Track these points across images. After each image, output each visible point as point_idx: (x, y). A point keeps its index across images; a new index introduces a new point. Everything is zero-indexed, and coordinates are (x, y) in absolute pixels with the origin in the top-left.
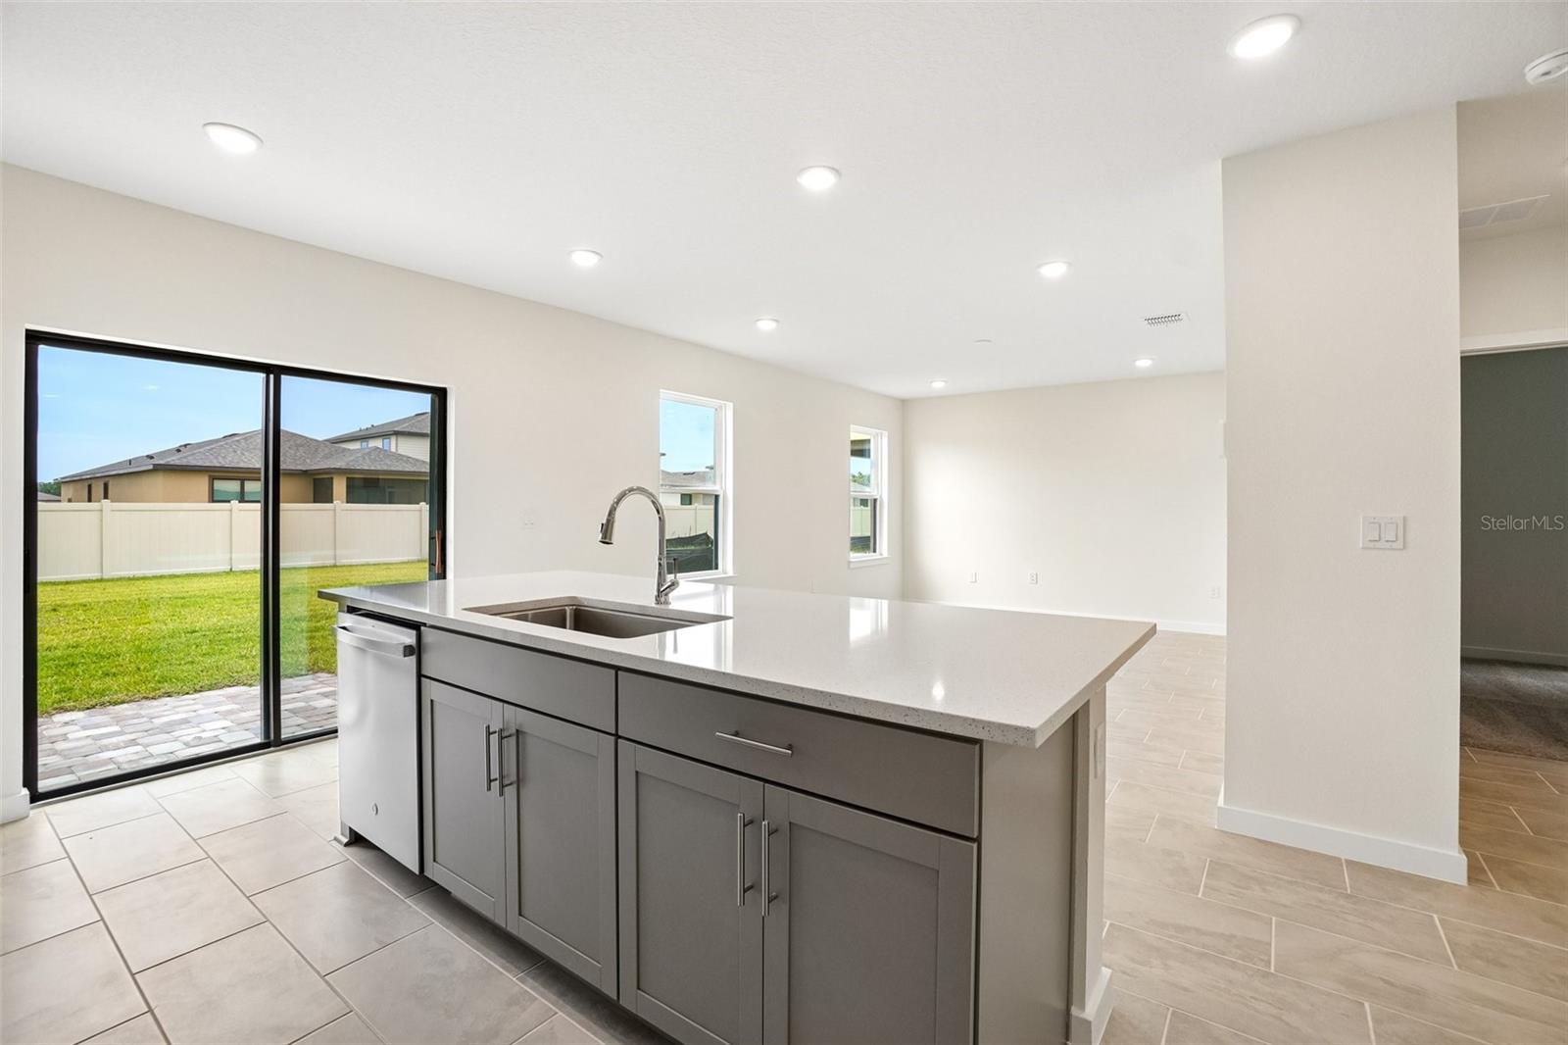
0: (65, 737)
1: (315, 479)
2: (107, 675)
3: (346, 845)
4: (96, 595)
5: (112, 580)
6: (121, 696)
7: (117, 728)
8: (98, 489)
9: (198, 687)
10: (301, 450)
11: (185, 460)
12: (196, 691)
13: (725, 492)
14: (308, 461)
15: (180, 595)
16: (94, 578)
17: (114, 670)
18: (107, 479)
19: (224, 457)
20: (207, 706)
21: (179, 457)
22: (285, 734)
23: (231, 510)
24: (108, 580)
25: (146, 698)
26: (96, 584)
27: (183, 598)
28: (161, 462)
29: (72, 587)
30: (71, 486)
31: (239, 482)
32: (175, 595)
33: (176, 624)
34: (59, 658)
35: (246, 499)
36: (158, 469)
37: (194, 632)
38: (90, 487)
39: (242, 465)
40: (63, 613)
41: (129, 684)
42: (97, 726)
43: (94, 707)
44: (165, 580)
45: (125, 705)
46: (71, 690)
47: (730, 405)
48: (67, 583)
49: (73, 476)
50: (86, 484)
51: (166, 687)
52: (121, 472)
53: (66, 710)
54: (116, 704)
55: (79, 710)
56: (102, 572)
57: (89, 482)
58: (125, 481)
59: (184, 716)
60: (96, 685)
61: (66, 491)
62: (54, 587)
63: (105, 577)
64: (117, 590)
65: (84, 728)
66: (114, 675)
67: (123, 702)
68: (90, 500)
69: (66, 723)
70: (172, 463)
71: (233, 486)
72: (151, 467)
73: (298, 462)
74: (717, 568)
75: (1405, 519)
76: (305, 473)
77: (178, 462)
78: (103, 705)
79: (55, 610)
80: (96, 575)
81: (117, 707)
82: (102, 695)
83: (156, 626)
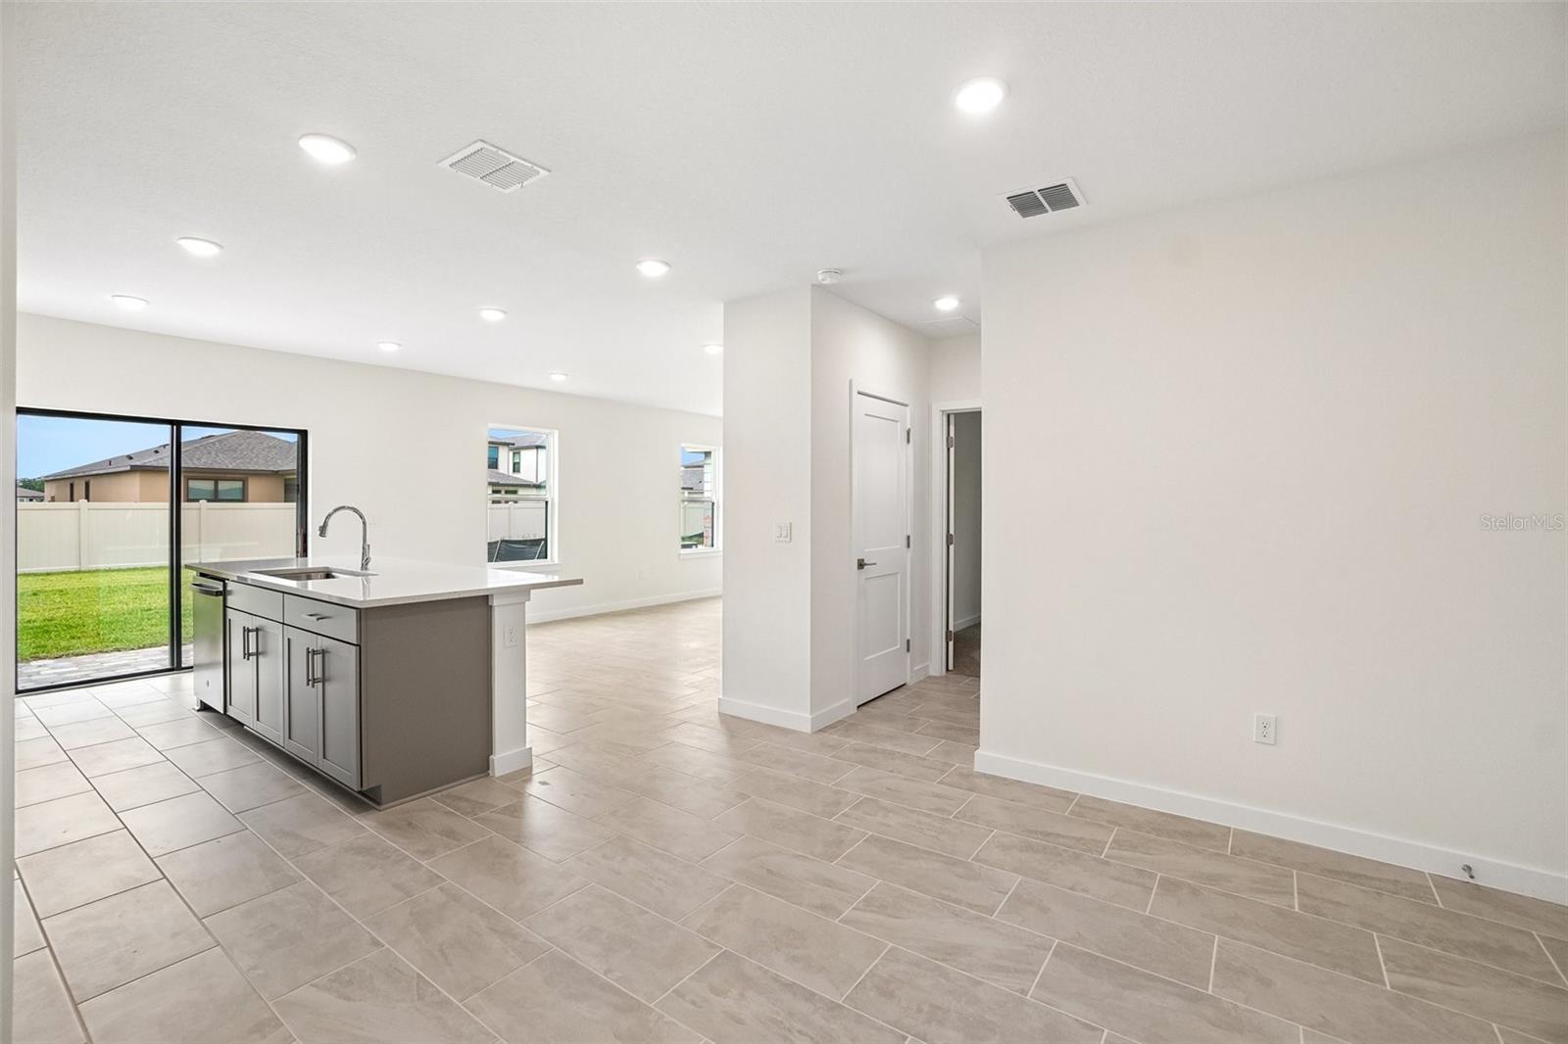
0: (38, 673)
1: (286, 480)
2: (73, 638)
3: (198, 711)
4: (74, 583)
5: (89, 572)
6: (82, 651)
7: (77, 669)
8: (80, 489)
9: (141, 646)
10: (275, 451)
11: (160, 461)
12: (139, 648)
13: (553, 500)
14: (279, 461)
15: (147, 583)
16: (73, 570)
17: (80, 635)
18: (88, 478)
19: (198, 459)
20: (144, 656)
21: (155, 458)
22: (183, 666)
23: (200, 509)
24: (85, 572)
25: (101, 652)
26: (74, 575)
27: (148, 585)
28: (138, 463)
29: (50, 578)
30: (54, 485)
31: (213, 482)
32: (143, 583)
33: (136, 605)
34: (39, 627)
35: (220, 497)
36: (134, 469)
37: (150, 610)
38: (72, 485)
39: (217, 466)
40: (42, 596)
41: (89, 643)
42: (62, 667)
43: (60, 657)
44: (137, 572)
45: (85, 656)
46: (46, 646)
47: (556, 432)
48: (48, 574)
49: (55, 475)
50: (68, 483)
51: (118, 645)
52: (101, 472)
53: (41, 659)
54: (77, 655)
55: (50, 658)
56: (80, 564)
57: (71, 481)
58: (106, 481)
59: (126, 662)
60: (63, 644)
61: (49, 490)
62: (36, 578)
63: (83, 569)
64: (92, 579)
65: (54, 668)
66: (79, 638)
67: (83, 654)
68: (72, 500)
69: (40, 666)
70: (148, 464)
71: (208, 485)
72: (128, 468)
73: (270, 463)
74: (546, 558)
75: (791, 524)
76: (276, 474)
77: (155, 464)
78: (67, 656)
79: (35, 594)
80: (74, 567)
81: (78, 658)
82: (68, 649)
83: (119, 606)
